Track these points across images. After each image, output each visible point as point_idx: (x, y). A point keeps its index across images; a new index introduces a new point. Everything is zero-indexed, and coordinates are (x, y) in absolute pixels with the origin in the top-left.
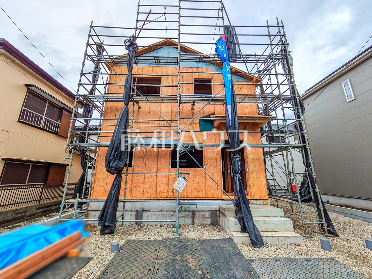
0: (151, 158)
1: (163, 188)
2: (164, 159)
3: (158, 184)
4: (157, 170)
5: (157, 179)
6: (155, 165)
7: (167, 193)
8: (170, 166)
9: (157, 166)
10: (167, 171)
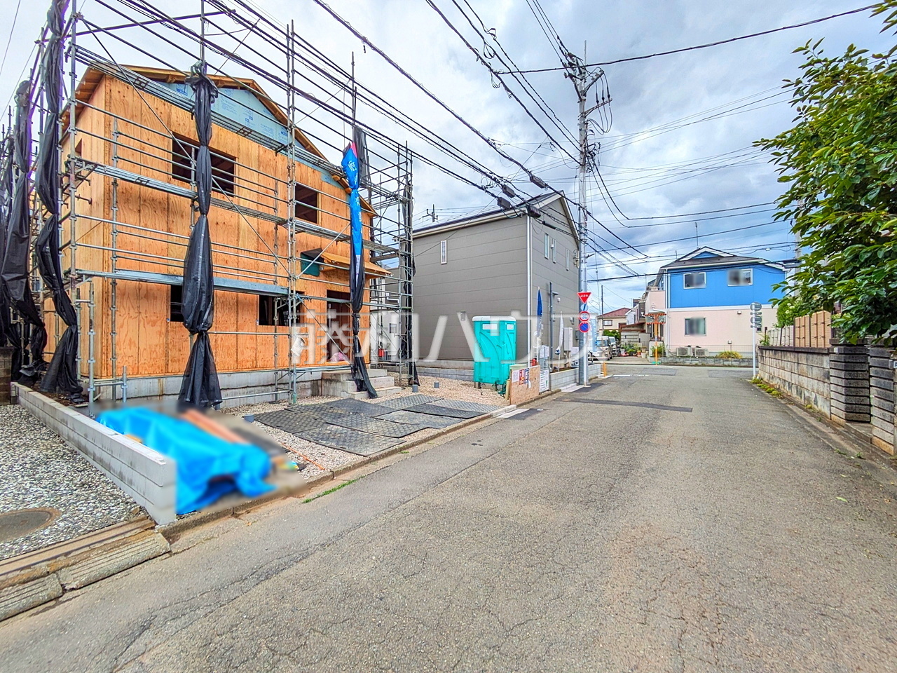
0: (225, 307)
1: (247, 355)
2: (248, 311)
3: (239, 349)
4: (237, 328)
5: (237, 342)
6: (233, 320)
7: (255, 362)
8: (258, 322)
9: (237, 321)
10: (254, 330)
